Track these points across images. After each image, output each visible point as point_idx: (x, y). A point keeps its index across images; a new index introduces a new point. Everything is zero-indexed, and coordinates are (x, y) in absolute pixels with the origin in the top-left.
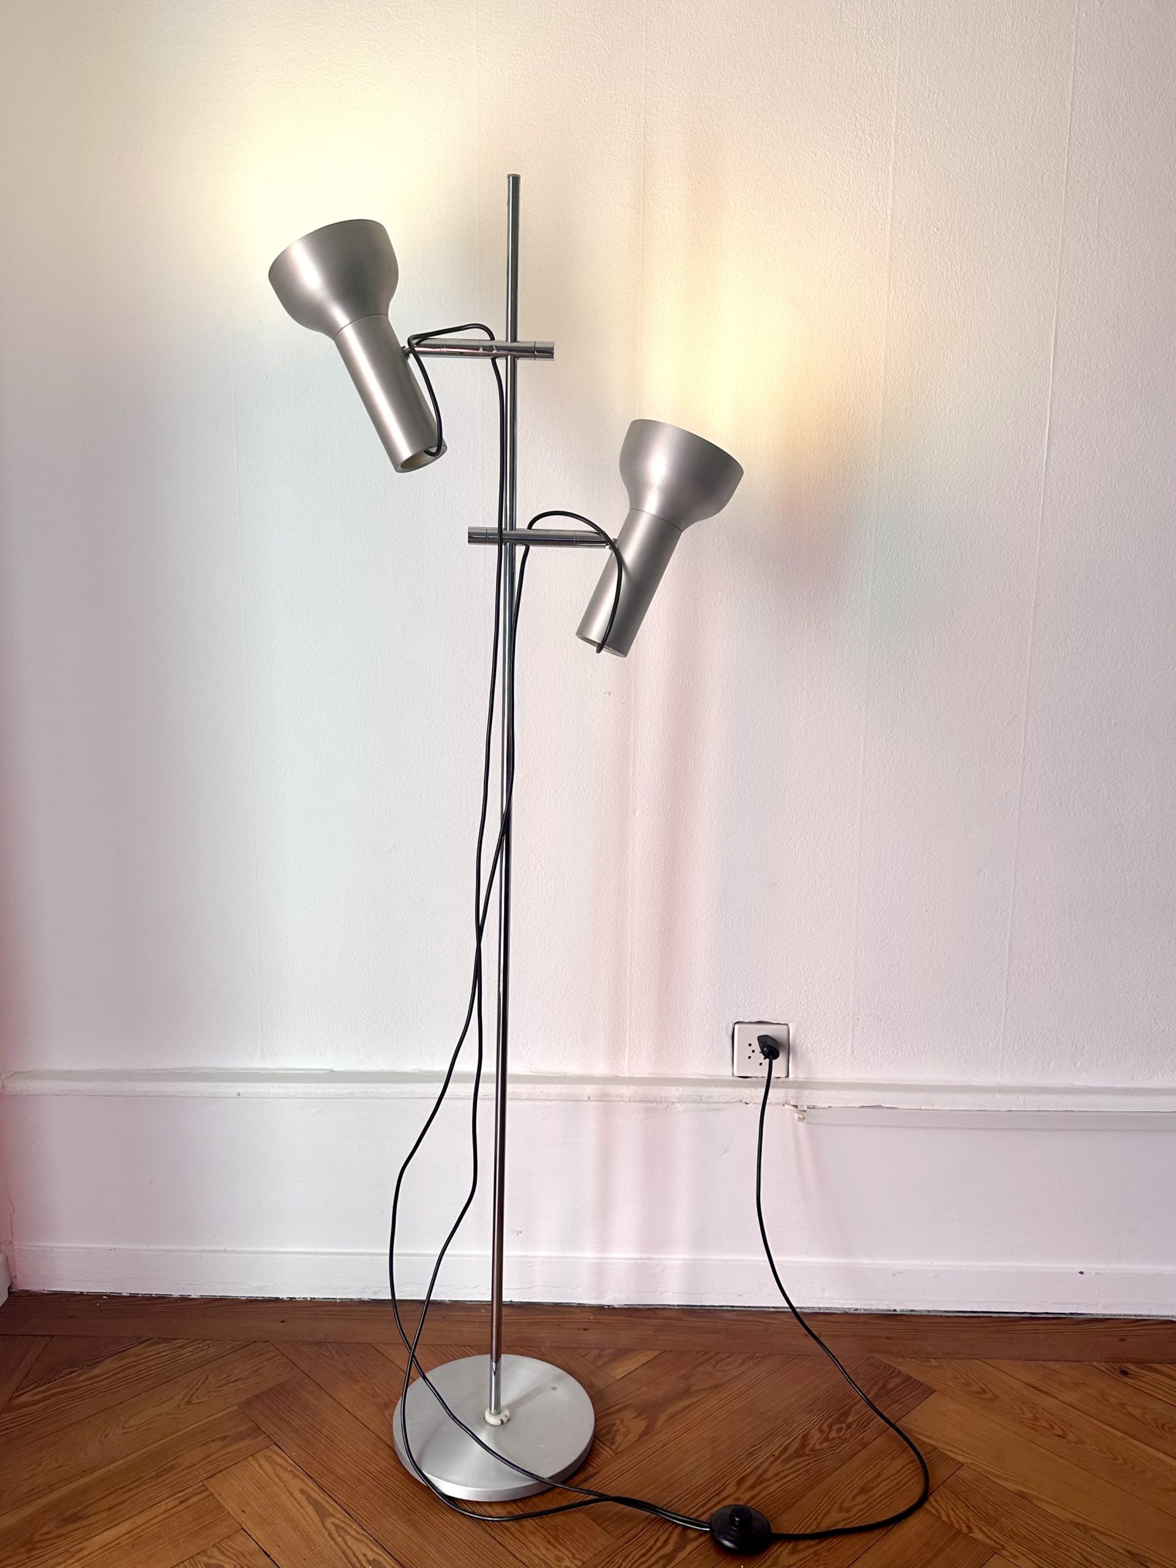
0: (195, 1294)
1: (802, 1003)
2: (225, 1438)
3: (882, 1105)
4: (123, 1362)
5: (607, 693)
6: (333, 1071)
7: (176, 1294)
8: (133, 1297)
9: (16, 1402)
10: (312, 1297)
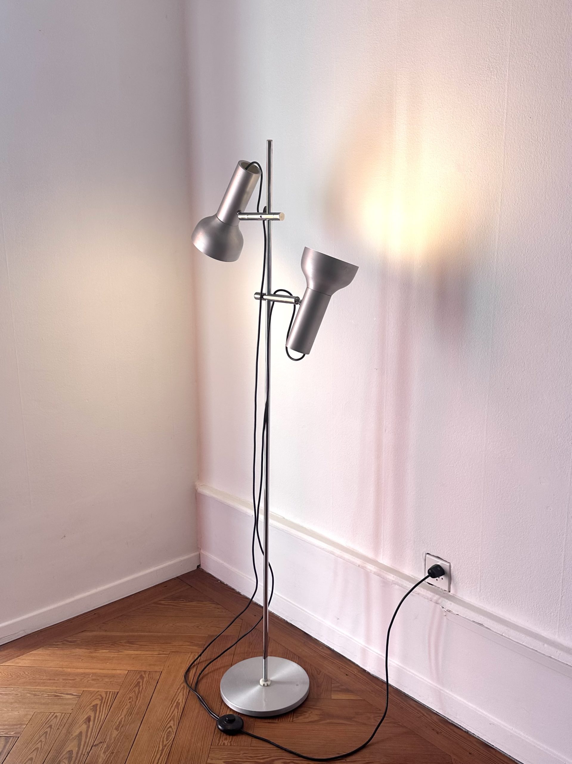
0: (242, 593)
1: (457, 554)
2: (192, 643)
3: (483, 624)
4: (198, 605)
5: (376, 369)
6: (284, 518)
7: (238, 590)
8: (227, 585)
9: (160, 602)
10: (274, 612)
